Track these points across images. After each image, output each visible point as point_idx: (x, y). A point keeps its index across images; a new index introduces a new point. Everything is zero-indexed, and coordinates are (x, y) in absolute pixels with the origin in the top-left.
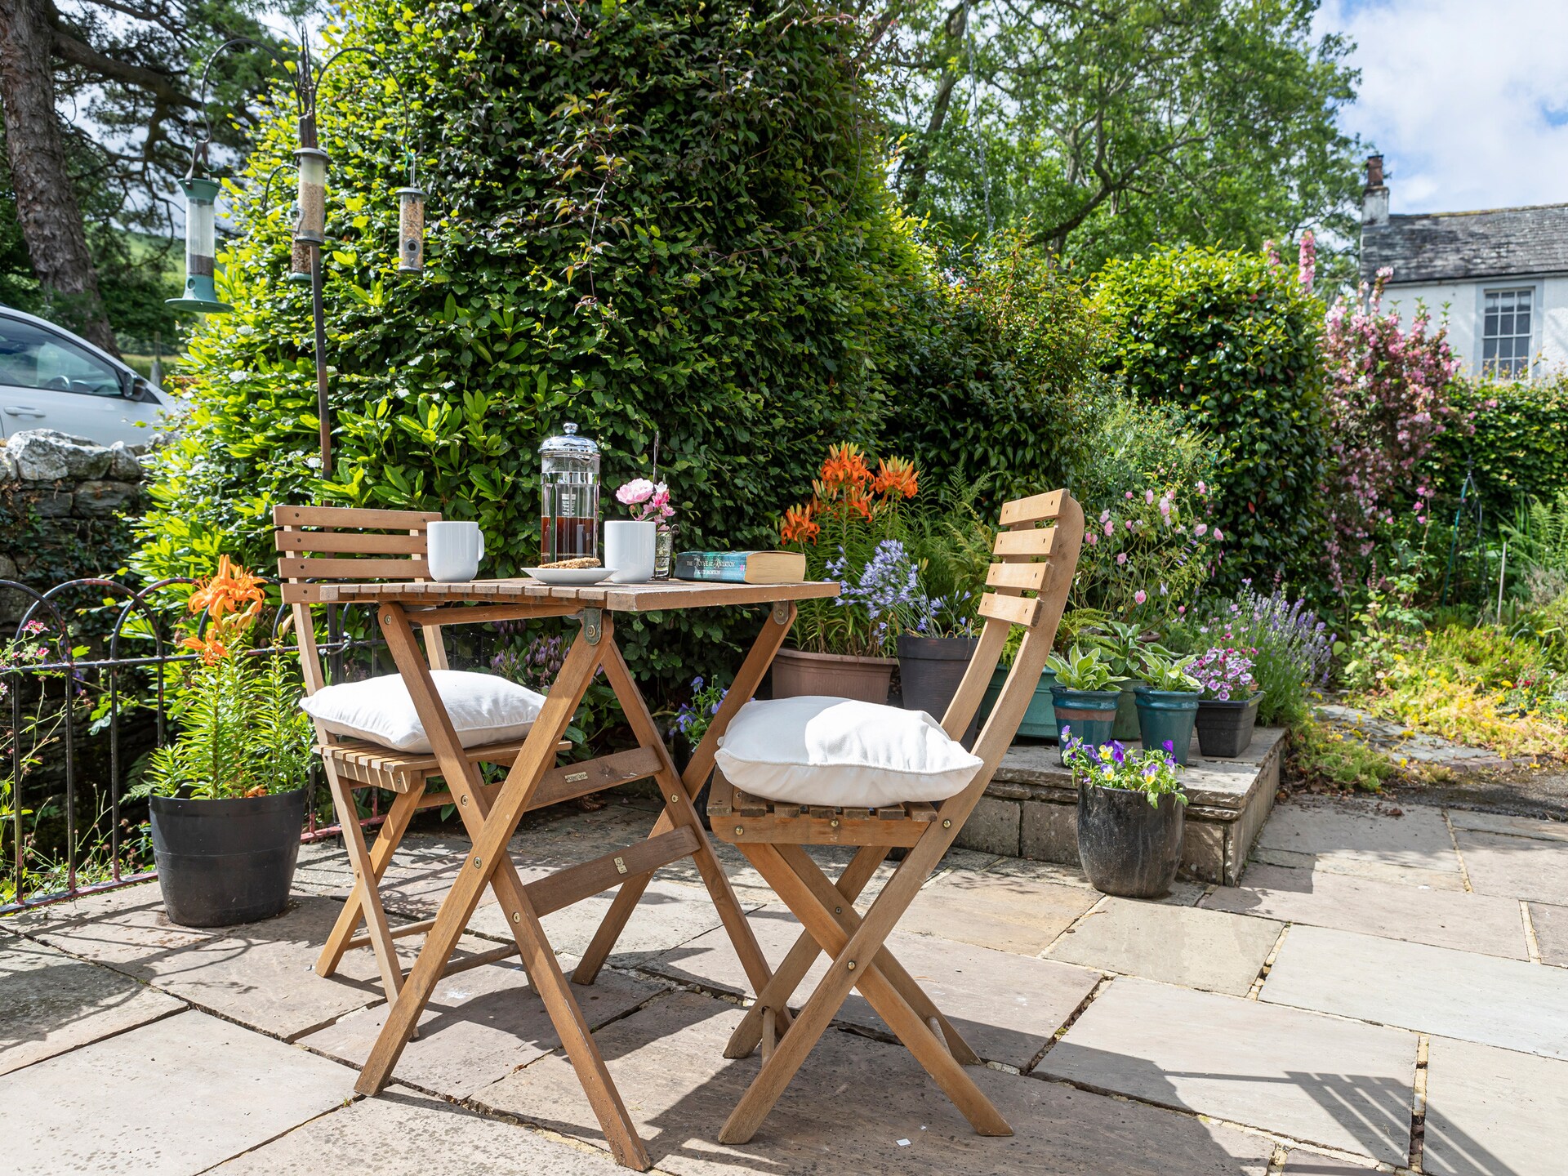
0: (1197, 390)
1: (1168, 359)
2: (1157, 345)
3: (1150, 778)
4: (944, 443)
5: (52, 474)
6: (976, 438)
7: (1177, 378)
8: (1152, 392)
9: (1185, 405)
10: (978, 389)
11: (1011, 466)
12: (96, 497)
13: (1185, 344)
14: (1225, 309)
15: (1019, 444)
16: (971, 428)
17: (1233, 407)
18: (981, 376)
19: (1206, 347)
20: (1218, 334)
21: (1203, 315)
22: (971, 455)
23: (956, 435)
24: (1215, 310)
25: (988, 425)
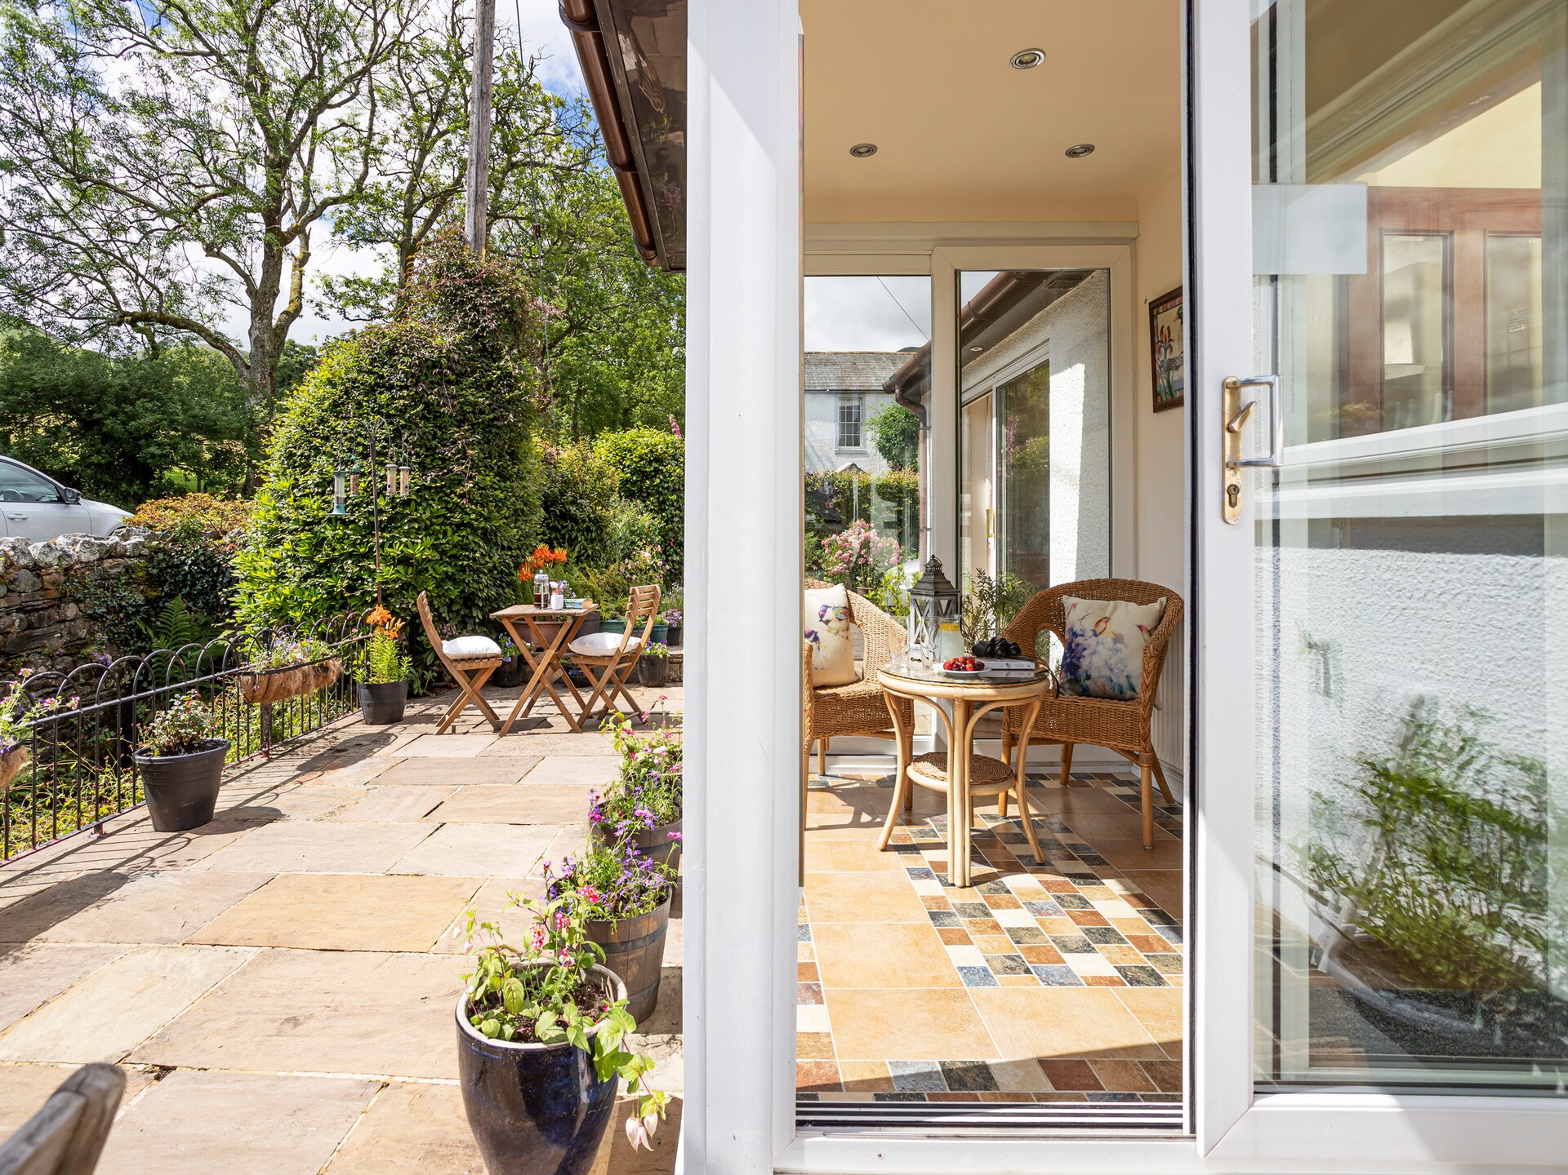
0: (649, 495)
1: (636, 481)
2: (632, 475)
3: (660, 651)
4: (559, 531)
5: (93, 558)
6: (572, 529)
7: (640, 490)
8: (630, 495)
9: (644, 502)
10: (573, 509)
11: (586, 540)
12: (111, 568)
13: (645, 475)
14: (659, 460)
15: (588, 530)
16: (569, 524)
17: (664, 502)
18: (573, 503)
19: (652, 477)
20: (657, 470)
21: (650, 463)
22: (570, 536)
23: (563, 527)
24: (657, 460)
25: (577, 524)
